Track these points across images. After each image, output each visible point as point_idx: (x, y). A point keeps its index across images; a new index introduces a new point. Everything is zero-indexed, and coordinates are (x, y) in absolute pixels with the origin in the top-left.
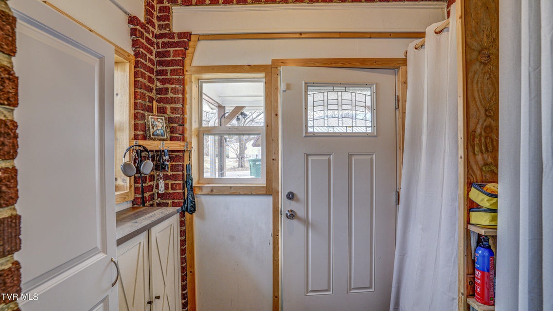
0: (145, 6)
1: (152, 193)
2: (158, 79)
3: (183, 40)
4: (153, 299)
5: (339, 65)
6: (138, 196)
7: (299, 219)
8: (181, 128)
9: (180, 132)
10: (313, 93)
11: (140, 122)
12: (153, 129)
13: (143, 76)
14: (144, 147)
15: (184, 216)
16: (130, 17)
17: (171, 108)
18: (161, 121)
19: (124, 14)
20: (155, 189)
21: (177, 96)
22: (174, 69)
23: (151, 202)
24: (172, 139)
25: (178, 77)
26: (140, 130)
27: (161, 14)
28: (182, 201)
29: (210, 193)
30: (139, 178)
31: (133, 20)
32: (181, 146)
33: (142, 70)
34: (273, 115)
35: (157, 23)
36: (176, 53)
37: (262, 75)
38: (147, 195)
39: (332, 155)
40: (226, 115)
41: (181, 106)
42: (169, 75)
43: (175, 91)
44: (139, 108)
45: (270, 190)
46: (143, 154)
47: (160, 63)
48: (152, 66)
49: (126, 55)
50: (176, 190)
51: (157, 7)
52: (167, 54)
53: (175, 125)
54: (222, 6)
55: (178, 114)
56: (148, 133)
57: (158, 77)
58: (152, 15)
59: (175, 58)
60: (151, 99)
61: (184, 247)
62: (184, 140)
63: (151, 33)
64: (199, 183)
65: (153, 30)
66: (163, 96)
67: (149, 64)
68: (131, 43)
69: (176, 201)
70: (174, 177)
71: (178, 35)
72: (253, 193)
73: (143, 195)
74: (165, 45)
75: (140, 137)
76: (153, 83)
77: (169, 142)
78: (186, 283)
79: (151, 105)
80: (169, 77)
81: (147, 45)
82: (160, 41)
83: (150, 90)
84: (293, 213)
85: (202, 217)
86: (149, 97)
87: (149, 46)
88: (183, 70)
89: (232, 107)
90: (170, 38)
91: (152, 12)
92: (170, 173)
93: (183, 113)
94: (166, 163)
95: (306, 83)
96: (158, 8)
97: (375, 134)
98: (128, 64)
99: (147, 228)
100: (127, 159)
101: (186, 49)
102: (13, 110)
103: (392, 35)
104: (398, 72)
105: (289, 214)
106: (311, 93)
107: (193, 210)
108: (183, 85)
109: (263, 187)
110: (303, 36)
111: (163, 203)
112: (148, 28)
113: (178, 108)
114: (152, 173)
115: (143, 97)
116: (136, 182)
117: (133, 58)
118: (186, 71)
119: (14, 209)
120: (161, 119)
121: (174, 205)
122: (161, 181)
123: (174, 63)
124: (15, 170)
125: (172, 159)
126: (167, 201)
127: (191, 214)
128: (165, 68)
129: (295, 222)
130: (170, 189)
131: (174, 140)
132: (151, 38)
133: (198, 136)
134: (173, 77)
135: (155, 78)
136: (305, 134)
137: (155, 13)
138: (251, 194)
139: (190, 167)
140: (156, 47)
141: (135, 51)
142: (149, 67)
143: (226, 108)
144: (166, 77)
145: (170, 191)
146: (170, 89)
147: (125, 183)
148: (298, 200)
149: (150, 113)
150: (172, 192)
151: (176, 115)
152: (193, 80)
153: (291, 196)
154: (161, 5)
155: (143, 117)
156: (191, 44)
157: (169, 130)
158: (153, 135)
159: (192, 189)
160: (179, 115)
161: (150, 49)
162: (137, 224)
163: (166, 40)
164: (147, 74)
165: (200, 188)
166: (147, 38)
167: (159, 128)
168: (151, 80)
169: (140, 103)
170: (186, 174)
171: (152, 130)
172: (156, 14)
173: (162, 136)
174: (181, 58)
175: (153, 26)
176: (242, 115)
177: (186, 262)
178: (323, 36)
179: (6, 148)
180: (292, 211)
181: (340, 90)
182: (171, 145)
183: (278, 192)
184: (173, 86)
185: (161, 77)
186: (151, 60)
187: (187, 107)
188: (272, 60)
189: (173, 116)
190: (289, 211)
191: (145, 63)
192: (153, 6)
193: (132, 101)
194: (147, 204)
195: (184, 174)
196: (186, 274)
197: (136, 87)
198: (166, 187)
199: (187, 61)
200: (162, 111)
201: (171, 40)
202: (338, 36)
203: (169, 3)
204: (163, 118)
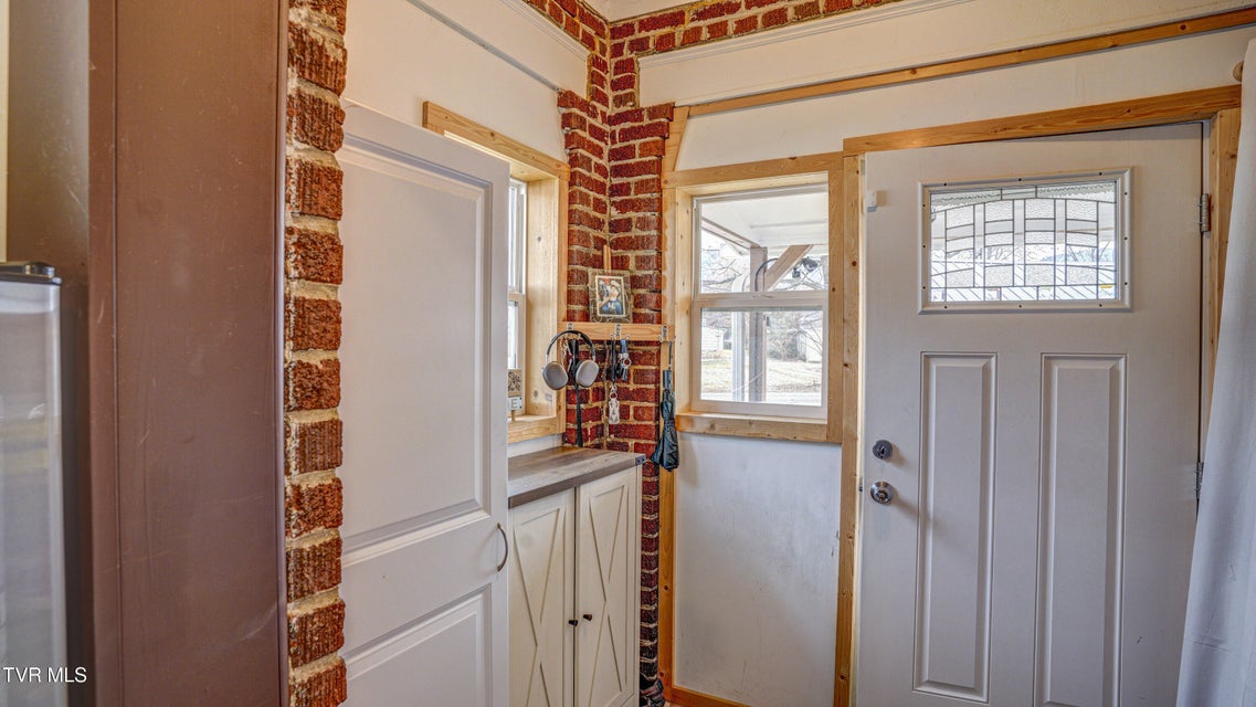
0: (589, 67)
1: (599, 423)
2: (613, 204)
3: (658, 120)
4: (580, 618)
5: (1018, 131)
6: (571, 426)
7: (904, 506)
8: (654, 297)
9: (652, 305)
10: (944, 208)
11: (577, 288)
12: (602, 300)
13: (585, 200)
14: (582, 336)
15: (657, 474)
16: (560, 93)
17: (637, 257)
18: (617, 285)
19: (549, 90)
20: (604, 416)
21: (645, 233)
22: (642, 181)
23: (597, 441)
24: (637, 318)
25: (648, 195)
26: (579, 303)
27: (619, 76)
28: (654, 442)
29: (707, 432)
30: (575, 394)
31: (566, 99)
32: (653, 333)
33: (582, 189)
34: (847, 264)
35: (610, 94)
36: (645, 149)
37: (823, 176)
38: (589, 425)
39: (993, 359)
40: (769, 265)
41: (655, 253)
42: (632, 193)
43: (644, 224)
44: (576, 261)
45: (835, 432)
46: (582, 348)
47: (617, 171)
48: (602, 179)
49: (553, 165)
50: (645, 420)
51: (611, 62)
52: (627, 152)
53: (642, 291)
54: (733, 40)
55: (650, 269)
56: (591, 307)
57: (613, 199)
58: (601, 81)
59: (643, 159)
60: (600, 243)
61: (655, 536)
62: (659, 322)
63: (599, 116)
64: (690, 410)
65: (604, 109)
66: (621, 235)
67: (596, 176)
68: (564, 140)
69: (643, 442)
70: (640, 395)
71: (649, 111)
72: (799, 438)
73: (579, 426)
74: (626, 135)
75: (577, 316)
76: (603, 211)
77: (630, 325)
78: (657, 609)
79: (599, 253)
80: (632, 196)
81: (593, 140)
82: (617, 128)
83: (598, 224)
84: (886, 490)
85: (693, 481)
86: (596, 238)
87: (596, 142)
88: (659, 180)
89: (780, 247)
90: (636, 121)
91: (601, 76)
92: (632, 386)
93: (659, 267)
94: (623, 365)
95: (924, 186)
96: (613, 66)
97: (1127, 303)
98: (557, 181)
99: (573, 485)
100: (553, 357)
101: (664, 138)
102: (336, 289)
103: (1188, 28)
104: (1212, 127)
105: (876, 492)
106: (940, 208)
107: (674, 463)
108: (660, 210)
109: (821, 426)
110: (922, 73)
111: (619, 443)
112: (595, 108)
113: (649, 258)
114: (600, 384)
115: (585, 239)
116: (569, 401)
117: (566, 169)
118: (666, 182)
119: (336, 412)
120: (617, 280)
121: (637, 448)
122: (614, 400)
123: (642, 168)
124: (337, 363)
125: (634, 358)
126: (626, 440)
127: (669, 470)
128: (624, 180)
129: (891, 511)
130: (631, 418)
131: (641, 322)
132: (600, 126)
133: (690, 313)
134: (640, 196)
135: (608, 202)
136: (923, 307)
137: (607, 77)
138: (794, 441)
139: (671, 376)
140: (609, 142)
141: (570, 155)
142: (597, 181)
143: (769, 251)
144: (627, 198)
145: (632, 421)
146: (634, 220)
147: (548, 401)
148: (901, 461)
149: (596, 270)
150: (635, 423)
151: (646, 272)
152: (678, 199)
153: (884, 451)
154: (619, 59)
155: (584, 278)
156: (674, 126)
157: (632, 301)
158: (602, 312)
159: (672, 419)
160: (651, 272)
161: (598, 146)
162: (556, 475)
163: (627, 125)
164: (592, 194)
165: (690, 420)
166: (591, 126)
167: (613, 299)
168: (600, 206)
169: (578, 252)
170: (662, 389)
171: (599, 304)
172: (609, 77)
173: (618, 313)
174: (655, 158)
175: (604, 101)
176: (805, 265)
177: (657, 566)
178: (973, 67)
179: (329, 336)
180: (886, 485)
181: (1018, 196)
182: (636, 332)
183: (856, 439)
184: (641, 214)
185: (618, 199)
186: (600, 169)
187: (667, 255)
188: (844, 140)
189: (640, 273)
190: (878, 485)
191: (587, 174)
192: (605, 63)
193: (565, 249)
194: (589, 443)
195: (658, 389)
196: (657, 590)
197: (571, 222)
198: (624, 412)
199: (667, 161)
200: (620, 264)
201: (636, 124)
202: (1014, 60)
203: (632, 52)
204: (622, 278)
